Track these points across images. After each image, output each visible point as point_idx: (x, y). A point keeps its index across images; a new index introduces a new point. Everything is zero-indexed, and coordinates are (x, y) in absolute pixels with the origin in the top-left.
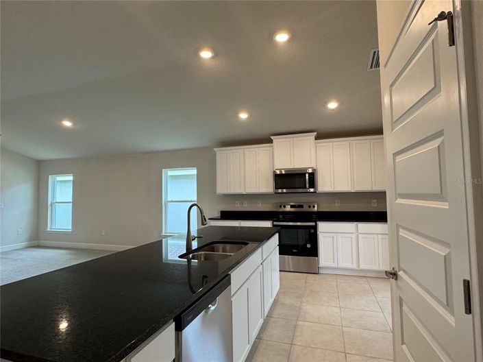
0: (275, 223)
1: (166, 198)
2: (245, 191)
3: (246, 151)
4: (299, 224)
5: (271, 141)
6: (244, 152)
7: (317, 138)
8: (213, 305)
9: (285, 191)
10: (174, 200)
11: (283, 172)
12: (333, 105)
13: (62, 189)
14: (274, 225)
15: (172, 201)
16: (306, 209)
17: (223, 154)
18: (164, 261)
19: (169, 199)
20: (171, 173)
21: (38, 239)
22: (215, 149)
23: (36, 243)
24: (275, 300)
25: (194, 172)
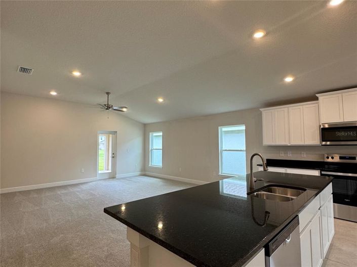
0: (323, 173)
1: (222, 147)
2: (290, 143)
3: (290, 108)
4: (350, 175)
5: (317, 99)
6: (288, 109)
8: (288, 239)
9: (328, 143)
10: (227, 149)
11: (327, 126)
13: (157, 141)
14: (321, 174)
15: (226, 150)
18: (220, 194)
19: (224, 149)
20: (225, 129)
21: (145, 171)
22: (261, 110)
23: (143, 173)
24: (331, 244)
25: (243, 128)
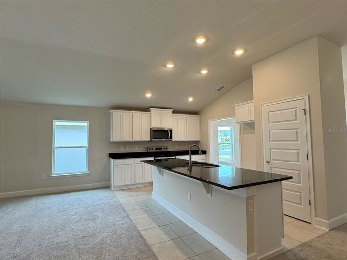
0: (156, 158)
1: (54, 144)
2: (132, 139)
6: (132, 115)
7: (173, 112)
12: (191, 100)
16: (163, 150)
17: (116, 115)
22: (111, 111)
25: (85, 124)
